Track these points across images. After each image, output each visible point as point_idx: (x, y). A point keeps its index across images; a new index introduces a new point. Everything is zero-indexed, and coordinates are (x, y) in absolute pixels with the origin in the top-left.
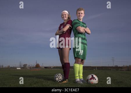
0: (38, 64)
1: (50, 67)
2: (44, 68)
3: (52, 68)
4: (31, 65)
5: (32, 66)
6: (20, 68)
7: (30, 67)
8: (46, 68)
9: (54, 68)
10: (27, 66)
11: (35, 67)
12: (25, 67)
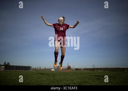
0: (69, 66)
1: (81, 69)
3: (82, 69)
5: (65, 68)
6: (54, 70)
8: (76, 69)
9: (85, 69)
11: (67, 69)
12: (58, 69)
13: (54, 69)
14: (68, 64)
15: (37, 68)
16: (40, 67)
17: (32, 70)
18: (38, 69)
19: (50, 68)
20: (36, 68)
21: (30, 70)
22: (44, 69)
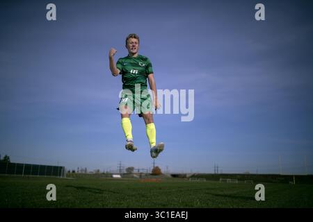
0: (157, 167)
1: (183, 176)
2: (170, 176)
3: (188, 176)
4: (143, 169)
5: (145, 172)
6: (119, 176)
7: (141, 173)
8: (174, 176)
9: (194, 176)
10: (135, 171)
11: (152, 174)
12: (131, 173)
13: (121, 174)
14: (154, 163)
15: (76, 172)
16: (86, 169)
17: (65, 175)
18: (80, 174)
19: (109, 171)
20: (74, 172)
21: (60, 175)
22: (96, 174)
